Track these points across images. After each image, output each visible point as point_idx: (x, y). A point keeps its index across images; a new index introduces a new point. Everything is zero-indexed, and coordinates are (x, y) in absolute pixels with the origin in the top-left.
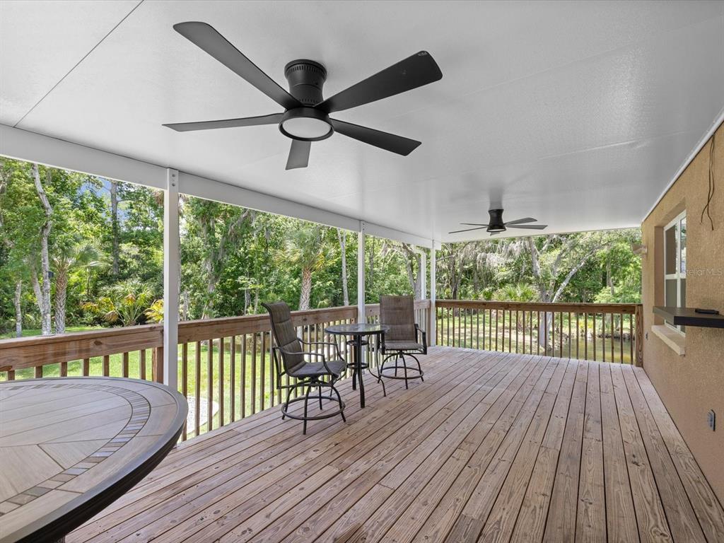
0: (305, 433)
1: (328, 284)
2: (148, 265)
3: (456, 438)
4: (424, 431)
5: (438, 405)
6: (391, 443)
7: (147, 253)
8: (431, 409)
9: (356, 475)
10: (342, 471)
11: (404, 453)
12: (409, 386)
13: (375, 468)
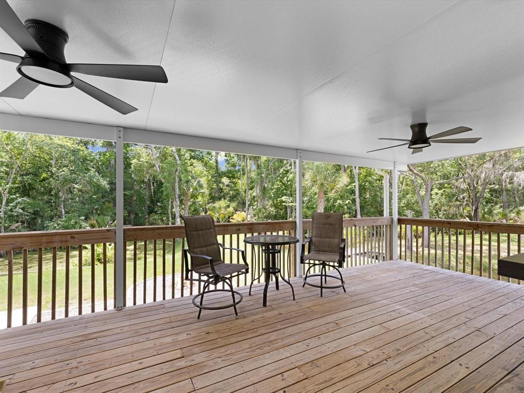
0: (199, 318)
1: (347, 202)
2: (234, 190)
3: (311, 356)
4: (287, 341)
5: (329, 319)
6: (245, 345)
7: (233, 183)
8: (320, 320)
9: (189, 364)
10: (183, 357)
11: (246, 356)
12: (323, 295)
13: (206, 364)
